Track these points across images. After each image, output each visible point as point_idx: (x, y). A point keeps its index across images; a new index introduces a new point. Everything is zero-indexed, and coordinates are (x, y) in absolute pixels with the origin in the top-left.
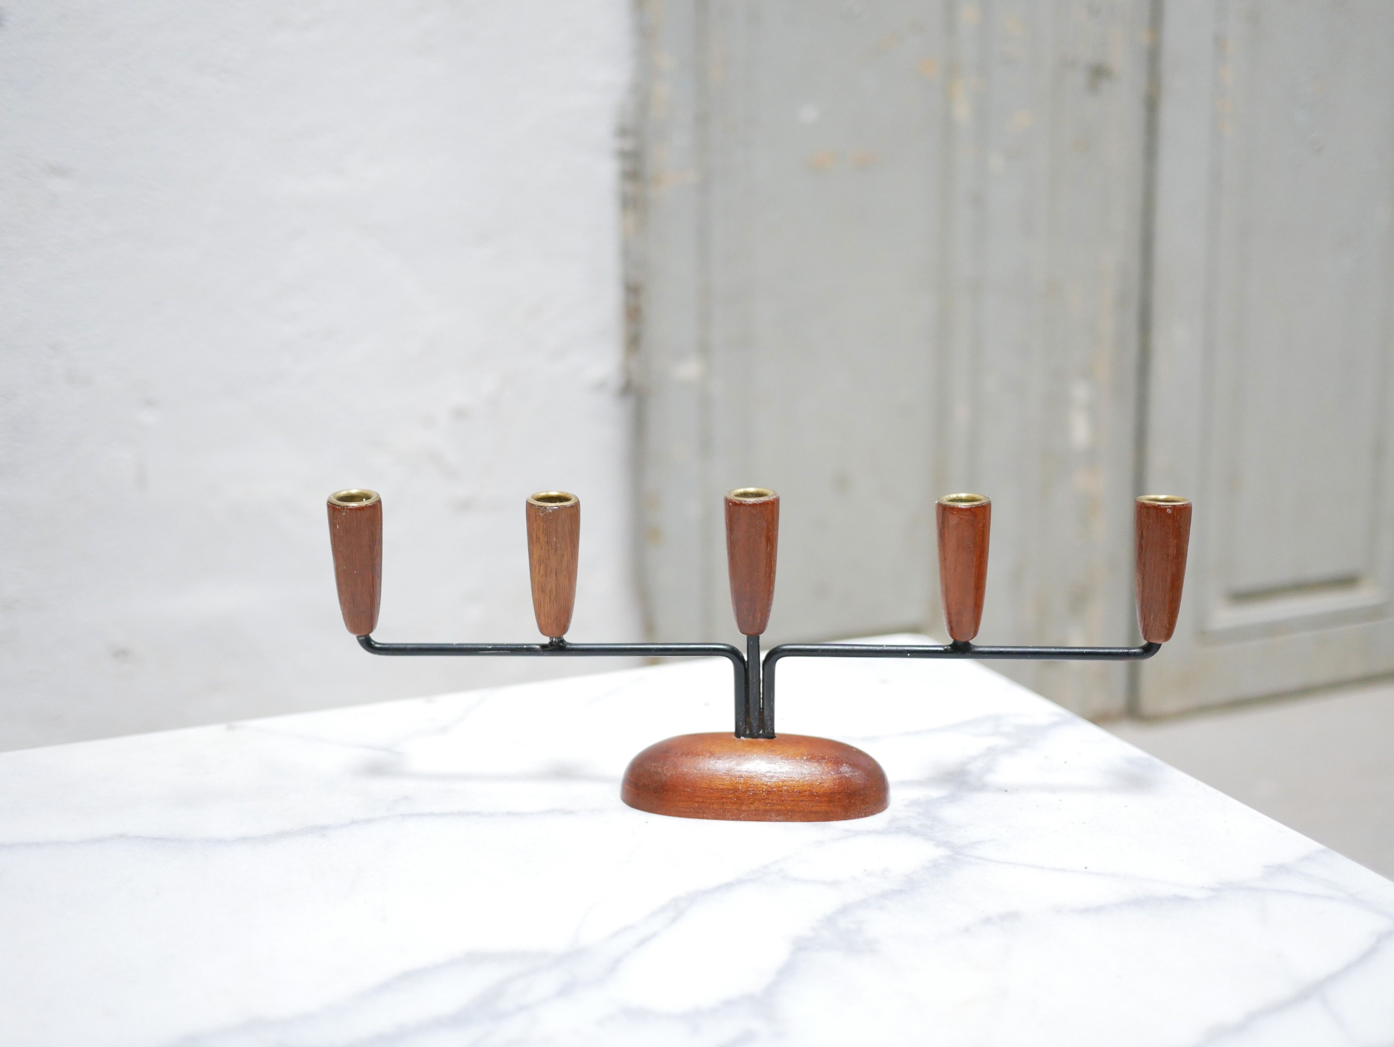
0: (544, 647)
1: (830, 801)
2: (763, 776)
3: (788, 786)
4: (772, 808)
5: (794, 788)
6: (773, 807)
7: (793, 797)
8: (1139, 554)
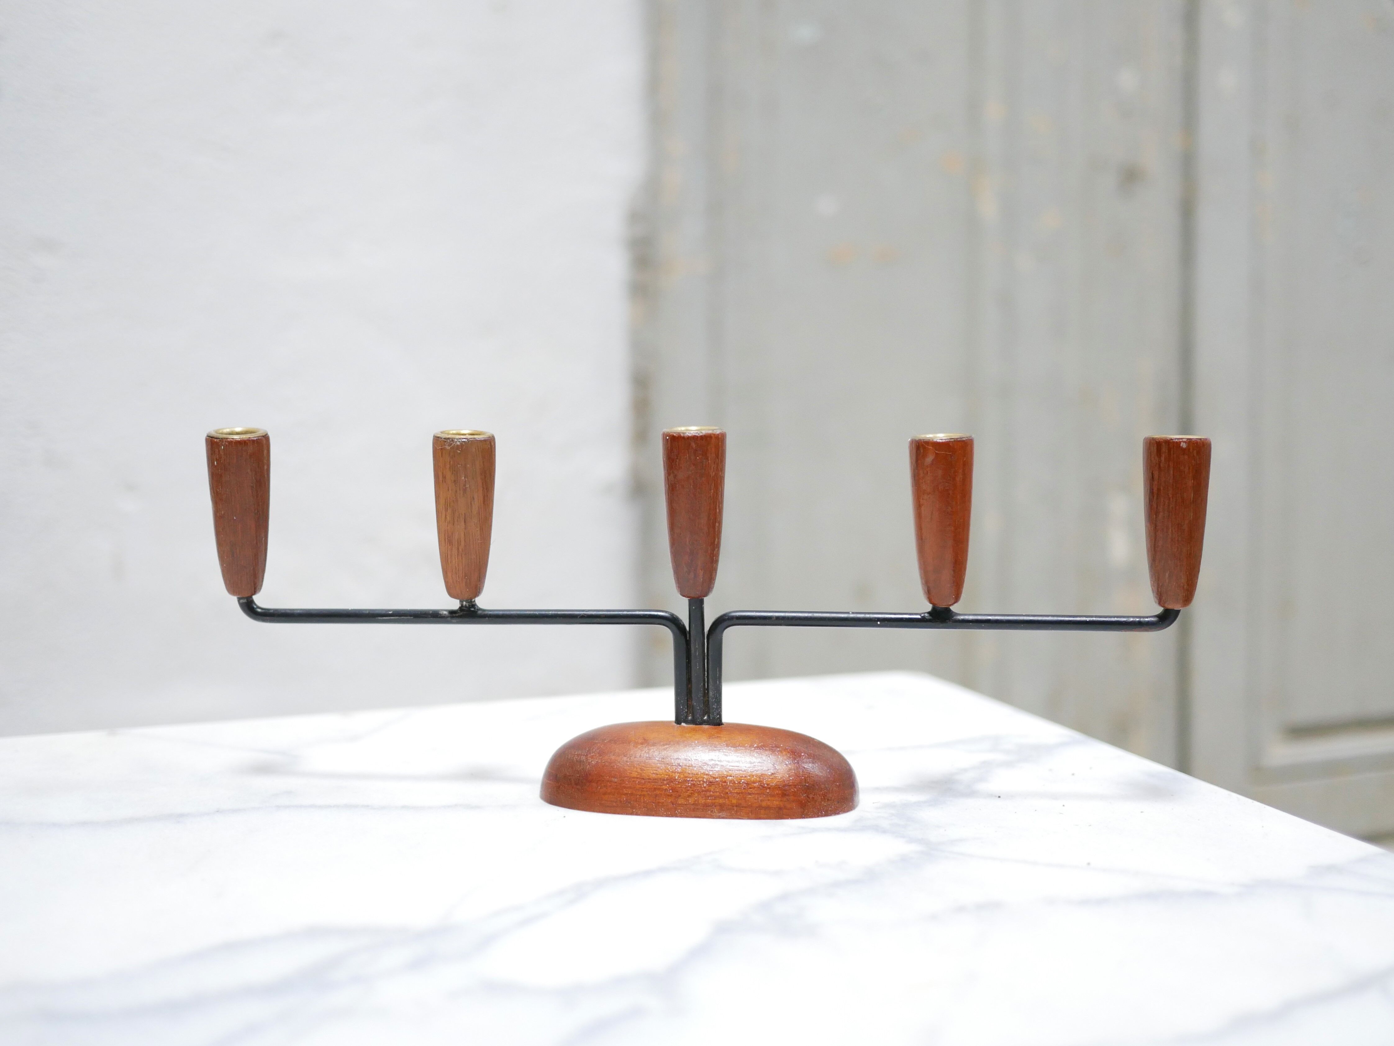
0: (453, 613)
1: (784, 795)
2: (705, 764)
3: (733, 777)
4: (714, 801)
5: (741, 778)
6: (716, 801)
7: (739, 788)
8: (1149, 499)
